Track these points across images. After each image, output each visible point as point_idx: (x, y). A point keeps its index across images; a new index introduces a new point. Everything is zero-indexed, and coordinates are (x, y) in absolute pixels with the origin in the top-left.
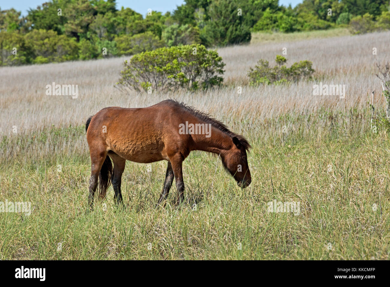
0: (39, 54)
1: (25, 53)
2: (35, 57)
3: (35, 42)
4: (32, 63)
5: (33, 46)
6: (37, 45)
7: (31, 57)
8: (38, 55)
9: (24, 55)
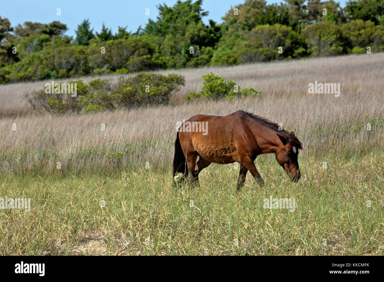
0: (356, 44)
1: (342, 43)
2: (352, 47)
3: (352, 33)
4: (349, 53)
5: (350, 36)
6: (353, 35)
7: (348, 48)
8: (355, 46)
9: (341, 46)
